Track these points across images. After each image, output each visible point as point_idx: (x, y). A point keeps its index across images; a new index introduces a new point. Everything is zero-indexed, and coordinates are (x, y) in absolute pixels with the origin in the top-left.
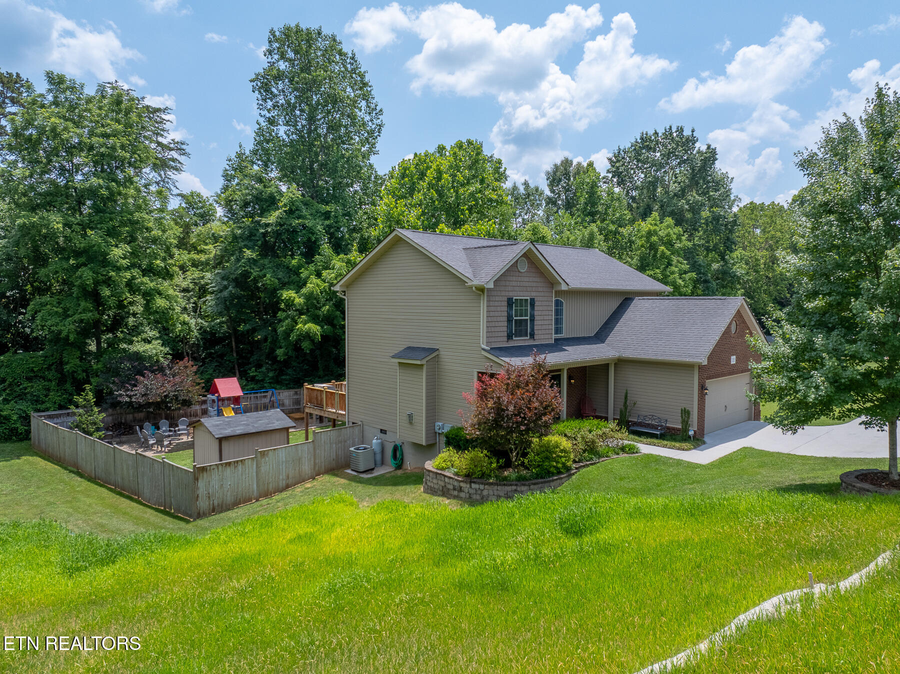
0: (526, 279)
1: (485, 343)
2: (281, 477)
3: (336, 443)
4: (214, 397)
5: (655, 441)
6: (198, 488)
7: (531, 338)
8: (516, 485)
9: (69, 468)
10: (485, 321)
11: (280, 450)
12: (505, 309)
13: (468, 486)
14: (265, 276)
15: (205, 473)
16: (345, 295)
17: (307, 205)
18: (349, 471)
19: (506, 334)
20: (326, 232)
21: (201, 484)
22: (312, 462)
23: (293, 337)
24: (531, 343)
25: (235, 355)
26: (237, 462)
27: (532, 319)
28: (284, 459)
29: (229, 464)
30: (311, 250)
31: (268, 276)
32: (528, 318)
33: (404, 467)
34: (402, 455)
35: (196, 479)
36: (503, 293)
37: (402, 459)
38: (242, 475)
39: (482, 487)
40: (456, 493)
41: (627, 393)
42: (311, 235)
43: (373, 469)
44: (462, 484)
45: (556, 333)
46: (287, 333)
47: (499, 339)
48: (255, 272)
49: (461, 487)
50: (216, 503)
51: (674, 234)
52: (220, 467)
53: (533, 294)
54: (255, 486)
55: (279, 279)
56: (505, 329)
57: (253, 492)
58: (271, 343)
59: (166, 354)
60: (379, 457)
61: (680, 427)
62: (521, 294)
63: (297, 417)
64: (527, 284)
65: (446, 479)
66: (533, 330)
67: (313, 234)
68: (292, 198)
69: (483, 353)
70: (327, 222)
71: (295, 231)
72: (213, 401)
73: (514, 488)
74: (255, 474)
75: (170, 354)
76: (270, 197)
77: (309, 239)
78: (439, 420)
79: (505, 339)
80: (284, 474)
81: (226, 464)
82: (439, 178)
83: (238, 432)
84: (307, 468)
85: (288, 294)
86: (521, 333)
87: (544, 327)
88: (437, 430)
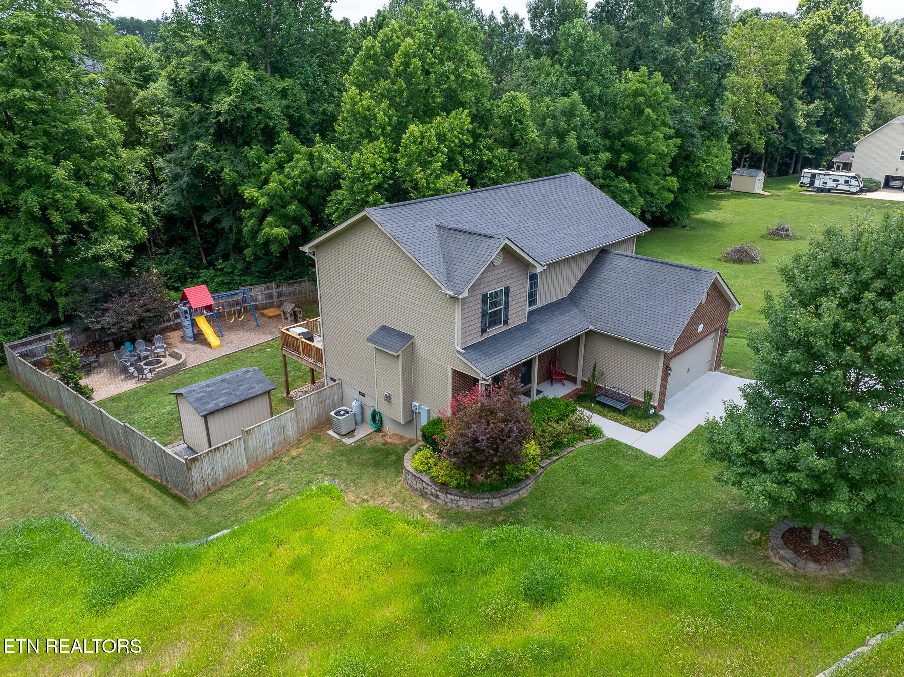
0: (502, 270)
1: (459, 345)
2: (268, 447)
3: (316, 405)
4: (185, 308)
5: (619, 416)
6: (192, 476)
7: (504, 324)
8: (488, 498)
9: (57, 411)
10: (460, 324)
11: (265, 425)
12: (480, 306)
13: (445, 495)
14: (223, 169)
15: (197, 462)
16: (314, 255)
17: (261, 80)
18: (331, 433)
19: (480, 329)
20: (285, 115)
21: (194, 472)
22: (296, 427)
23: (260, 239)
24: (506, 328)
25: (199, 239)
26: (225, 445)
27: (506, 307)
28: (269, 431)
29: (219, 448)
30: (269, 136)
31: (226, 170)
32: (502, 307)
33: (384, 430)
34: (381, 420)
35: (190, 469)
36: (478, 292)
37: (381, 424)
38: (231, 454)
39: (457, 498)
40: (433, 498)
41: (595, 366)
42: (268, 120)
43: (353, 431)
44: (439, 493)
45: (530, 305)
46: (255, 233)
47: (473, 337)
48: (212, 166)
49: (438, 496)
50: (210, 483)
51: (663, 93)
52: (210, 453)
53: (508, 283)
54: (245, 460)
55: (237, 172)
56: (480, 325)
57: (243, 465)
58: (236, 233)
59: (127, 247)
60: (359, 418)
61: (643, 400)
62: (496, 286)
63: (272, 314)
64: (501, 275)
65: (424, 484)
66: (506, 316)
67: (270, 118)
68: (243, 81)
69: (458, 355)
70: (284, 103)
71: (249, 116)
72: (186, 312)
73: (486, 500)
74: (243, 451)
75: (130, 247)
76: (218, 77)
77: (267, 125)
78: (415, 400)
79: (480, 334)
80: (271, 444)
81: (215, 449)
82: (407, 64)
83: (222, 405)
84: (291, 433)
85: (249, 192)
86: (494, 323)
87: (518, 310)
88: (414, 409)
